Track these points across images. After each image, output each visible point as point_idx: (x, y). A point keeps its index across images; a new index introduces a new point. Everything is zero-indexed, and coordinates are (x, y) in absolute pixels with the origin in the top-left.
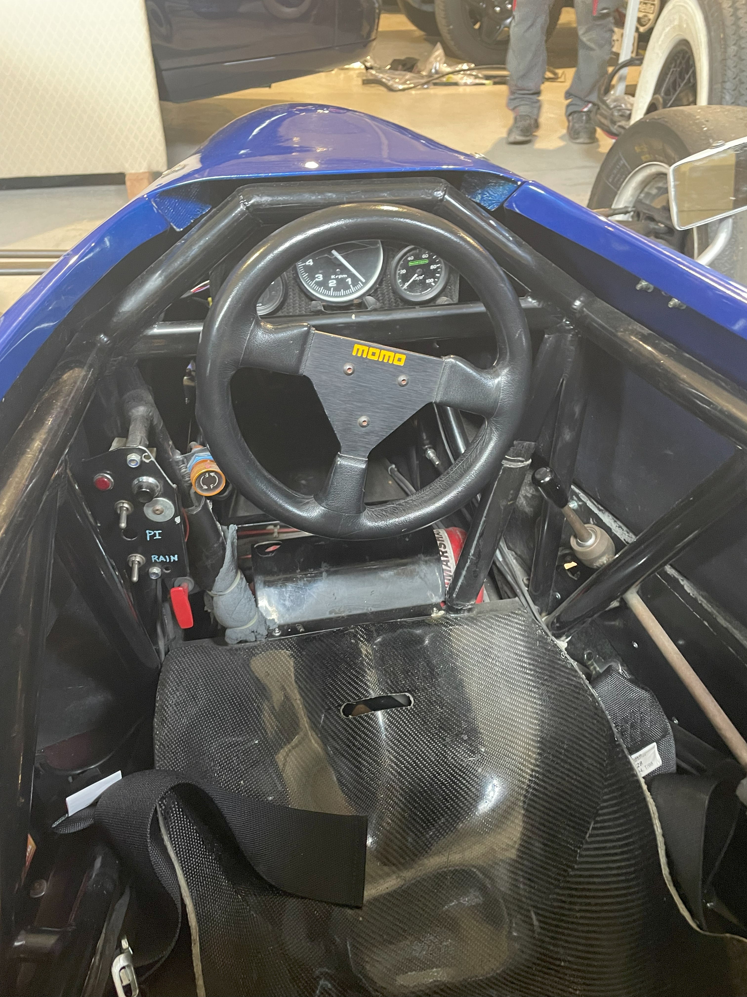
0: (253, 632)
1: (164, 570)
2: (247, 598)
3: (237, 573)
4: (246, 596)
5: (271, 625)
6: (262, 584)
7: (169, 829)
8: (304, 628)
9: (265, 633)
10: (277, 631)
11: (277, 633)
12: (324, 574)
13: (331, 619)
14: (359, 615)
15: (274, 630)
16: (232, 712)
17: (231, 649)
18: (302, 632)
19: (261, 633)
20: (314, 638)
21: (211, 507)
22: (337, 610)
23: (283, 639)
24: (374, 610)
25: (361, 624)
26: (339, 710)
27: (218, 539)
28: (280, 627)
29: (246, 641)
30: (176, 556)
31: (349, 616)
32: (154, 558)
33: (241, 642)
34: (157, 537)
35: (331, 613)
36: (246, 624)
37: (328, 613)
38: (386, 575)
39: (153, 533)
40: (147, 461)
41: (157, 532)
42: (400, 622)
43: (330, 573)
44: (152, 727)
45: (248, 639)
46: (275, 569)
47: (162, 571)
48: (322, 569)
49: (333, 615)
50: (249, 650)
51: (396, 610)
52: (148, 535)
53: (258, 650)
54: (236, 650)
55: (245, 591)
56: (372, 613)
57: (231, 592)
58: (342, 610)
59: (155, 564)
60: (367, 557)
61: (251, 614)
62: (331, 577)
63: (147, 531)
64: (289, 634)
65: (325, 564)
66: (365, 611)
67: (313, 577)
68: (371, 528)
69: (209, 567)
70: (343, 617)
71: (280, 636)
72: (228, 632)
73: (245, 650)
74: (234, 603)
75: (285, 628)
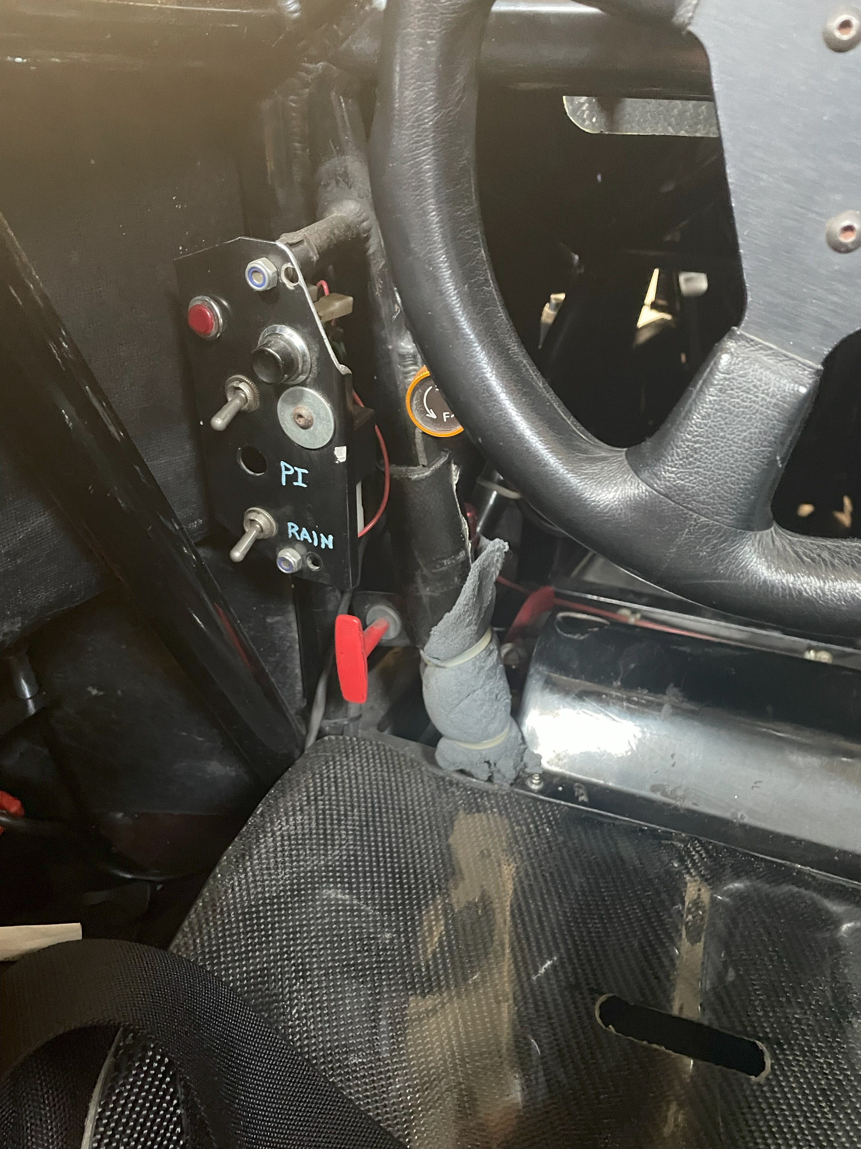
0: (488, 762)
1: (309, 563)
2: (491, 692)
3: (479, 635)
4: (488, 688)
5: (530, 764)
6: (541, 683)
7: (109, 1096)
8: (589, 796)
9: (511, 775)
10: (536, 780)
11: (535, 784)
12: (666, 708)
13: (650, 802)
14: (713, 819)
15: (531, 776)
16: (388, 899)
17: (443, 779)
18: (583, 804)
19: (503, 770)
20: (601, 824)
21: (455, 479)
22: (669, 789)
23: (542, 801)
24: (747, 820)
25: (703, 839)
26: (594, 1000)
27: (457, 552)
28: (546, 776)
29: (469, 774)
30: (331, 537)
31: (690, 811)
32: (292, 528)
33: (462, 772)
34: (300, 483)
35: (654, 789)
36: (475, 743)
37: (648, 786)
38: (799, 759)
39: (291, 472)
40: (290, 286)
41: (300, 471)
42: (799, 872)
43: (678, 711)
44: (216, 861)
45: (473, 771)
46: (575, 665)
47: (303, 561)
48: (666, 698)
49: (657, 796)
50: (474, 793)
51: (800, 841)
52: (284, 473)
53: (489, 800)
54: (451, 783)
55: (489, 677)
56: (743, 826)
57: (459, 668)
58: (680, 793)
59: (292, 542)
60: (769, 708)
61: (492, 727)
62: (679, 719)
63: (283, 464)
64: (556, 795)
65: (676, 690)
66: (727, 815)
67: (643, 705)
68: (766, 588)
69: (425, 600)
70: (676, 808)
71: (540, 792)
72: (442, 744)
73: (466, 789)
74: (459, 692)
75: (555, 781)
